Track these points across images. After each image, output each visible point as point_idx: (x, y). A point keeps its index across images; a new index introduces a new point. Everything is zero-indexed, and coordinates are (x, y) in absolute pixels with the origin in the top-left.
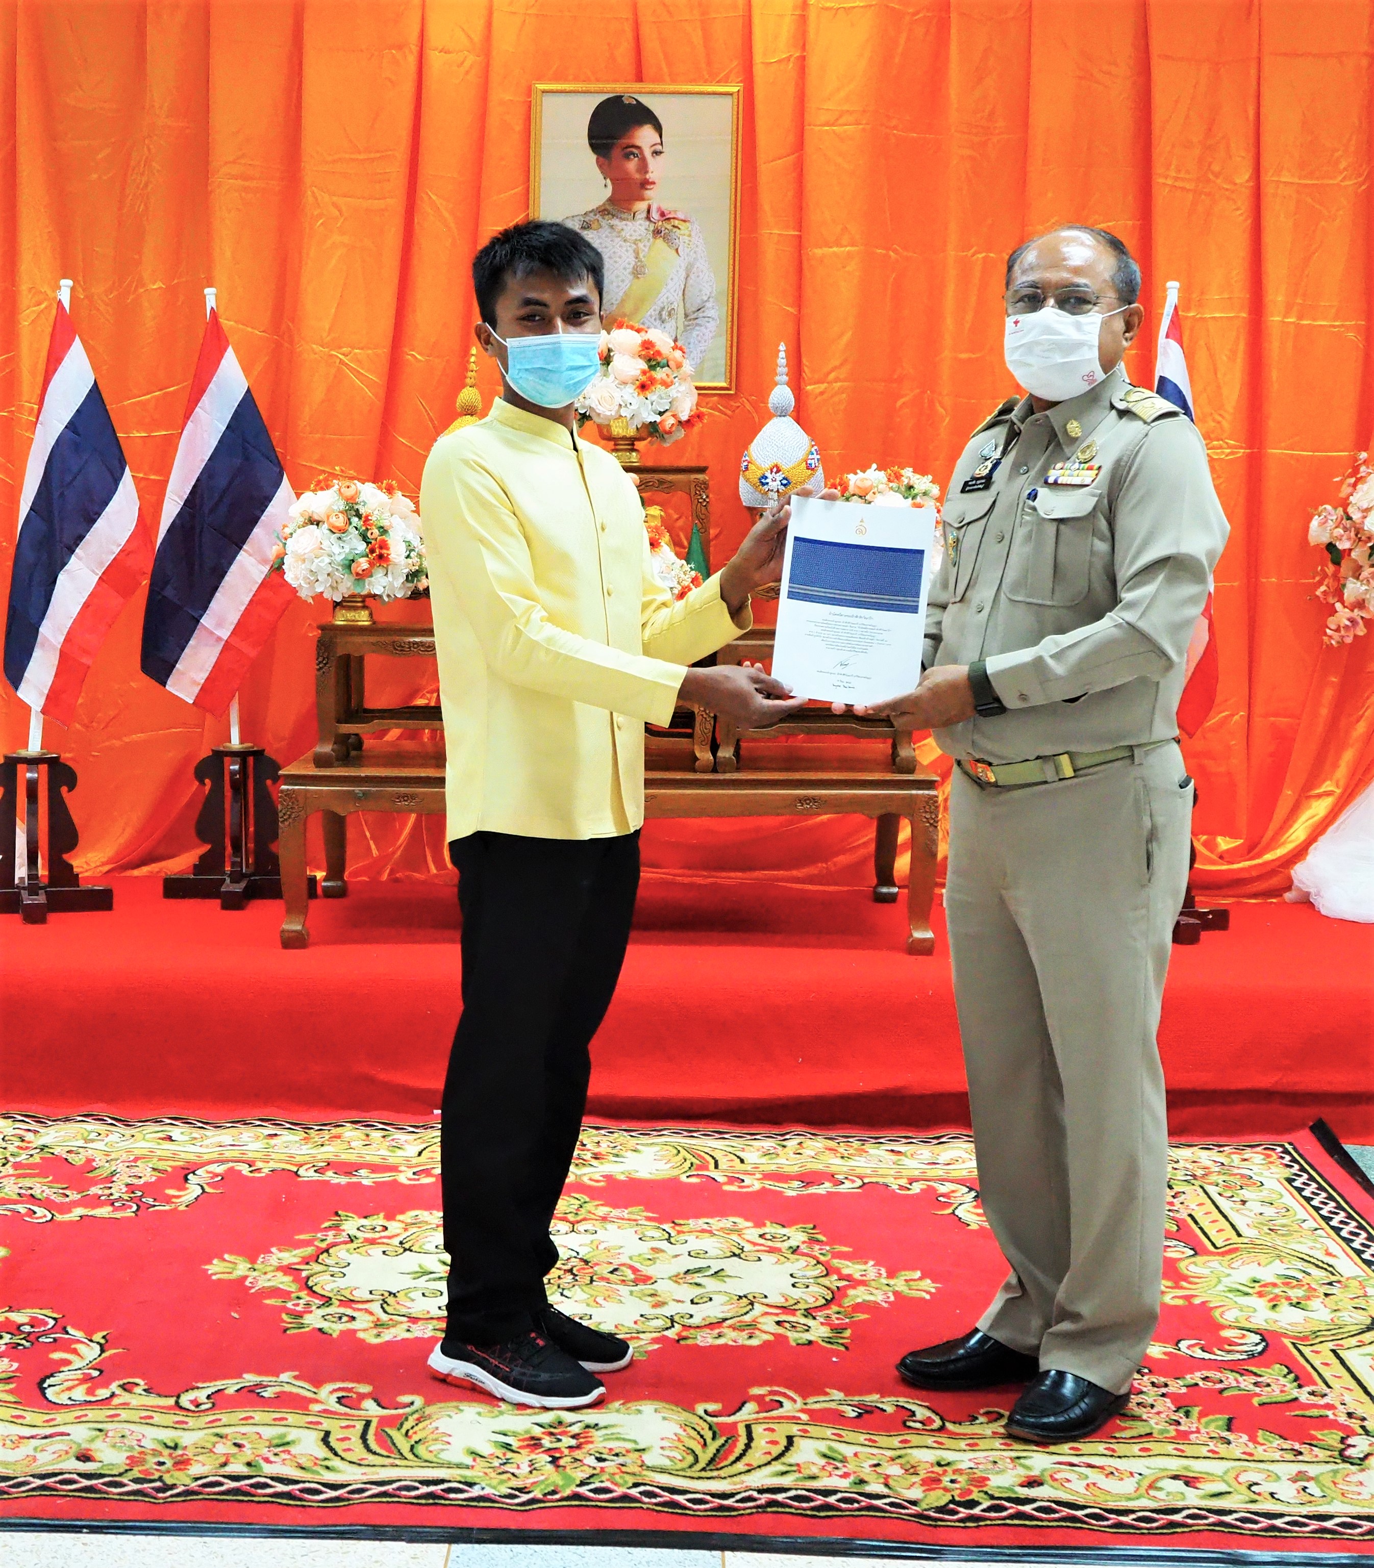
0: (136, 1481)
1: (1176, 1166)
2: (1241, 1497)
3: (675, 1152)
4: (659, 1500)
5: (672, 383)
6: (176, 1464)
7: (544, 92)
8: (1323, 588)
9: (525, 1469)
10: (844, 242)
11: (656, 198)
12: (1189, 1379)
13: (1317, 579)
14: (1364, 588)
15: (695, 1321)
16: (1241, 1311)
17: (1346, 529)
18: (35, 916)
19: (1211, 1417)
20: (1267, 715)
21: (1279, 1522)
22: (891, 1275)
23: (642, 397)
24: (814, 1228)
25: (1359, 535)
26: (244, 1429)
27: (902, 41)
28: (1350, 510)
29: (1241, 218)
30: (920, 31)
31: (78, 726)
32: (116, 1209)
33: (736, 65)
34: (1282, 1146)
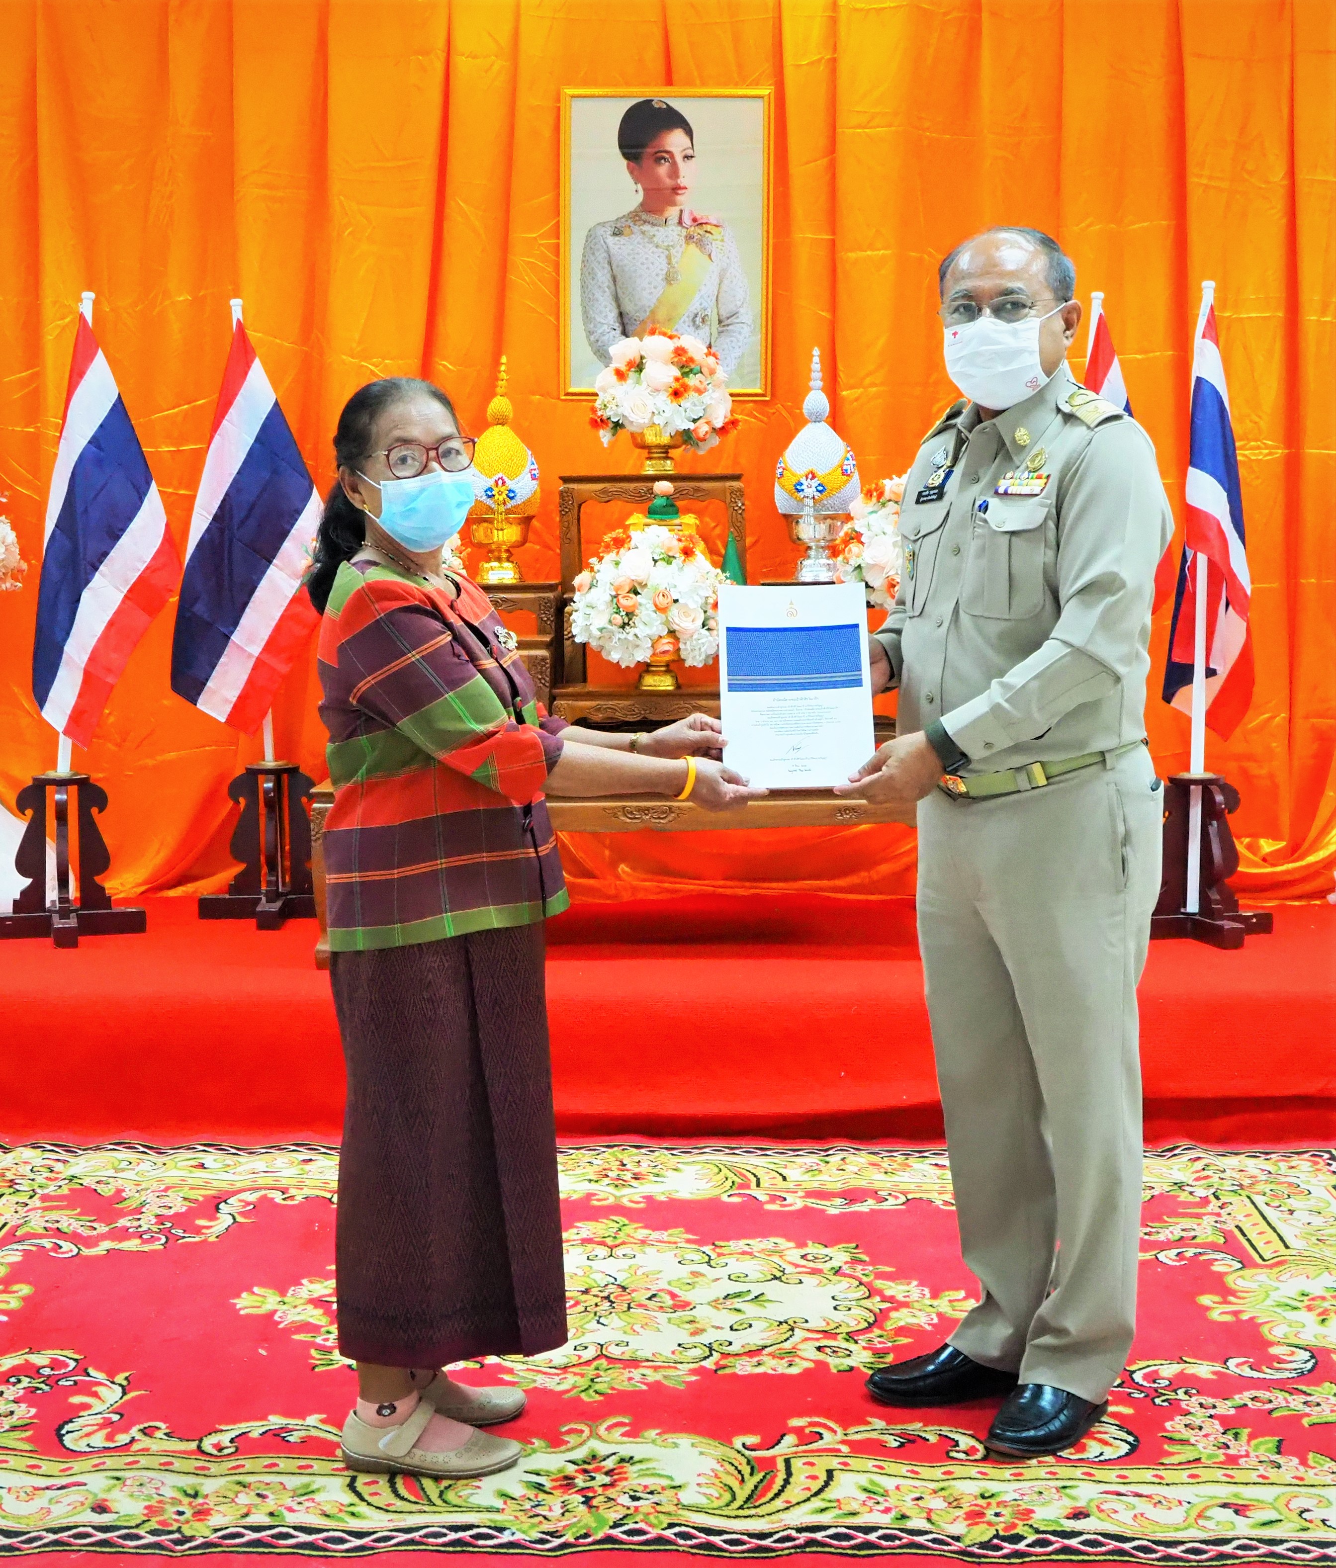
0: (153, 1532)
1: (1222, 1176)
2: (1292, 1525)
3: (717, 1170)
4: (694, 1541)
5: (706, 390)
6: (196, 1514)
7: (573, 97)
9: (558, 1510)
10: (878, 245)
11: (687, 202)
12: (1237, 1400)
15: (735, 1349)
16: (1290, 1326)
18: (66, 940)
19: (1261, 1439)
20: (1307, 717)
21: (1330, 1551)
22: (935, 1295)
23: (675, 404)
24: (857, 1247)
26: (268, 1478)
27: (933, 41)
29: (1276, 217)
30: (950, 32)
31: (109, 746)
32: (144, 1242)
33: (767, 67)
34: (1329, 1152)
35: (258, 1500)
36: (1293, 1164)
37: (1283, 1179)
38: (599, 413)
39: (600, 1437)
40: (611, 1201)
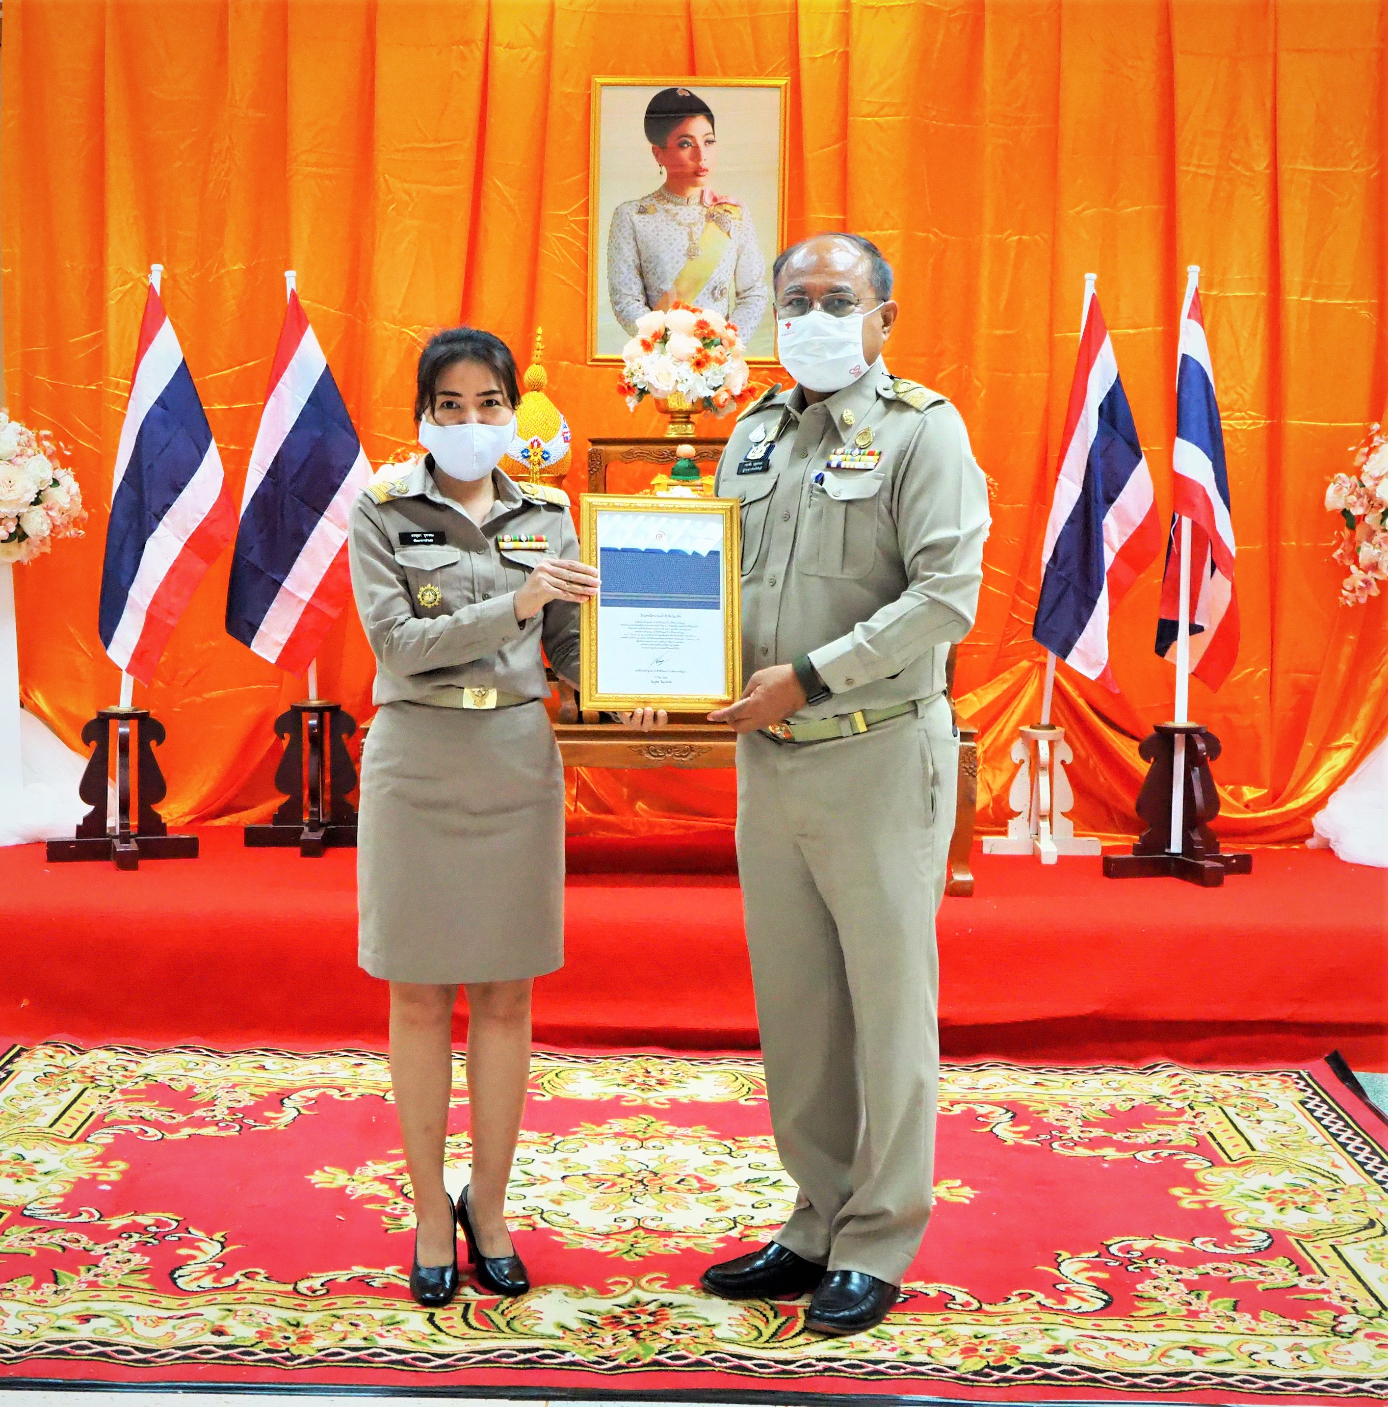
0: (266, 1351)
1: (1197, 1089)
2: (1242, 1363)
3: (734, 1078)
4: (728, 1364)
5: (726, 360)
6: (298, 1339)
7: (603, 85)
8: (1339, 551)
9: (609, 1341)
10: (886, 226)
11: (708, 184)
12: (1201, 1269)
13: (1334, 542)
14: (1377, 551)
15: (756, 1222)
16: (1252, 1213)
17: (1359, 496)
18: (127, 863)
19: (1220, 1300)
20: (1288, 672)
21: (1274, 1383)
23: (697, 373)
25: (1372, 502)
26: (358, 1312)
27: (940, 37)
28: (1363, 478)
29: (1261, 203)
30: (956, 28)
31: (160, 684)
32: (221, 1129)
33: (783, 59)
34: (1298, 1073)
35: (352, 1328)
36: (1263, 1082)
37: (1253, 1095)
38: (627, 381)
39: (642, 1288)
40: (639, 1102)
